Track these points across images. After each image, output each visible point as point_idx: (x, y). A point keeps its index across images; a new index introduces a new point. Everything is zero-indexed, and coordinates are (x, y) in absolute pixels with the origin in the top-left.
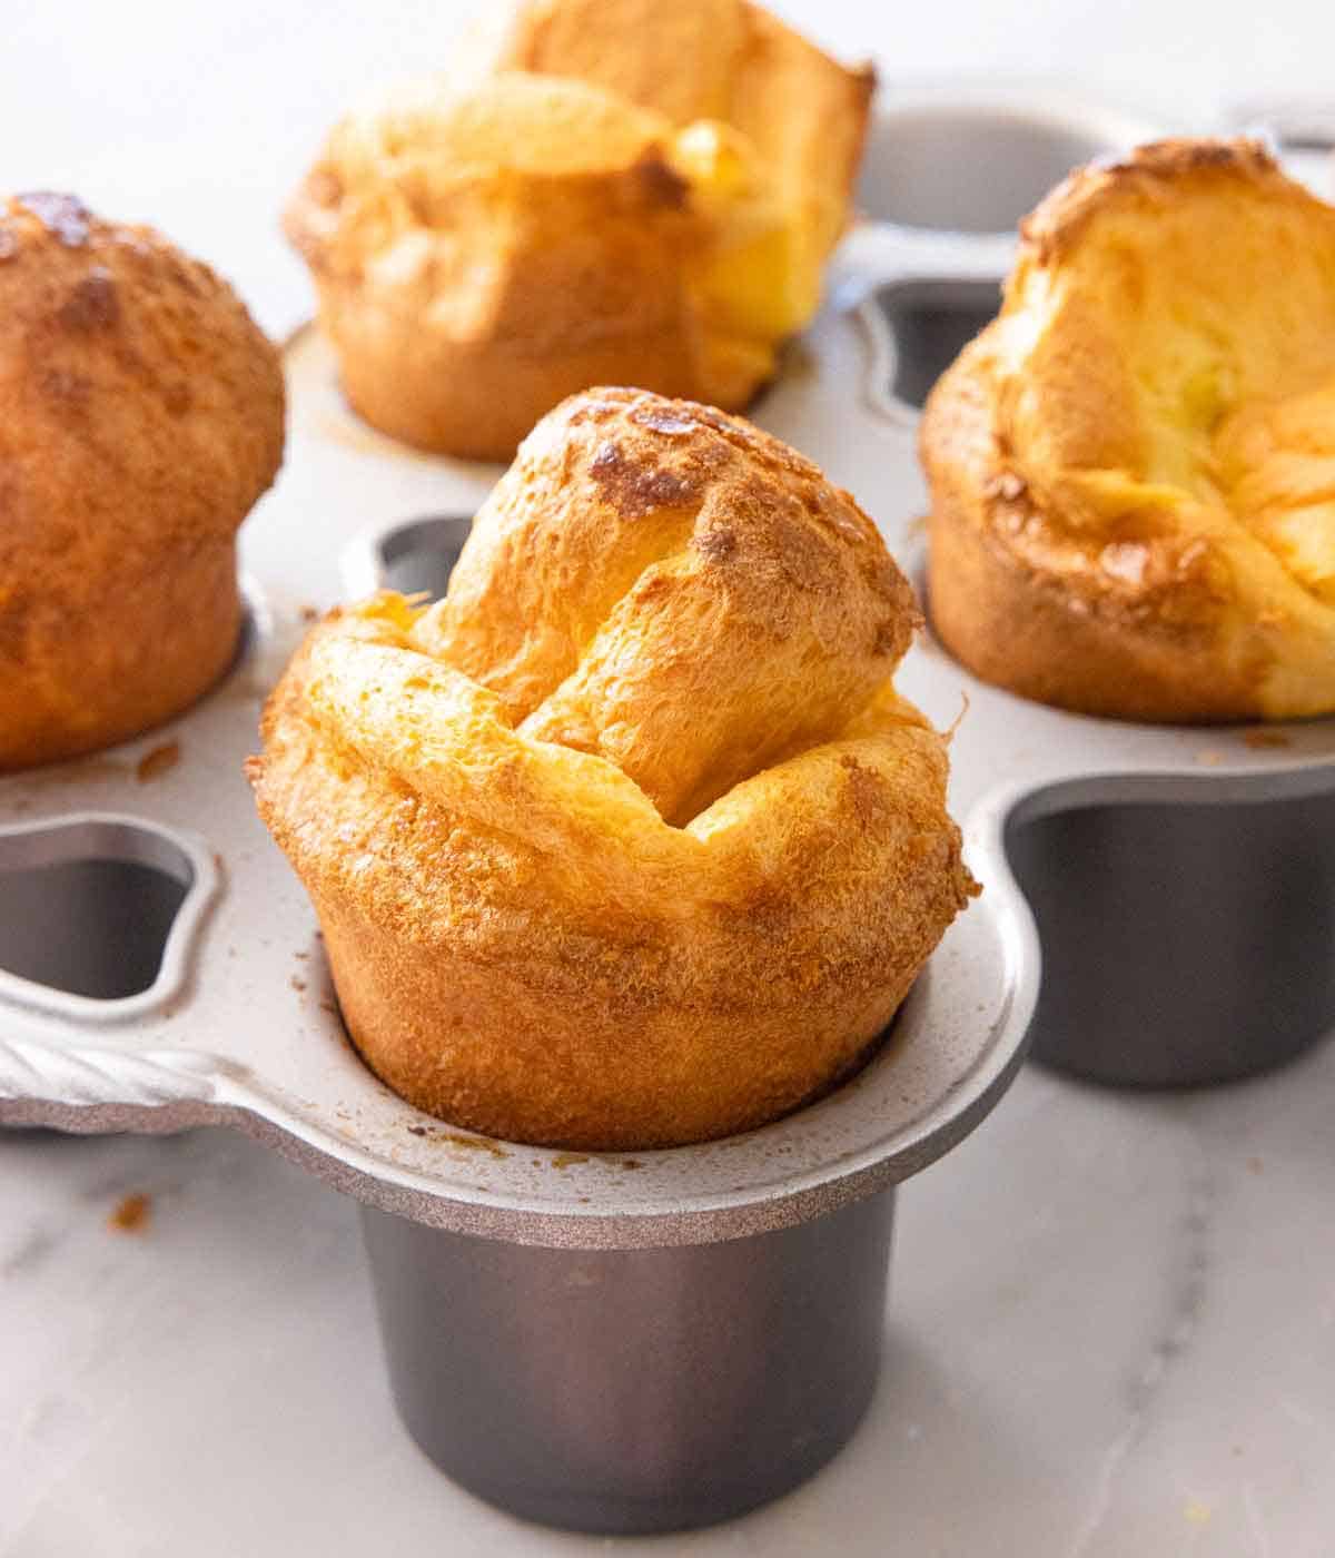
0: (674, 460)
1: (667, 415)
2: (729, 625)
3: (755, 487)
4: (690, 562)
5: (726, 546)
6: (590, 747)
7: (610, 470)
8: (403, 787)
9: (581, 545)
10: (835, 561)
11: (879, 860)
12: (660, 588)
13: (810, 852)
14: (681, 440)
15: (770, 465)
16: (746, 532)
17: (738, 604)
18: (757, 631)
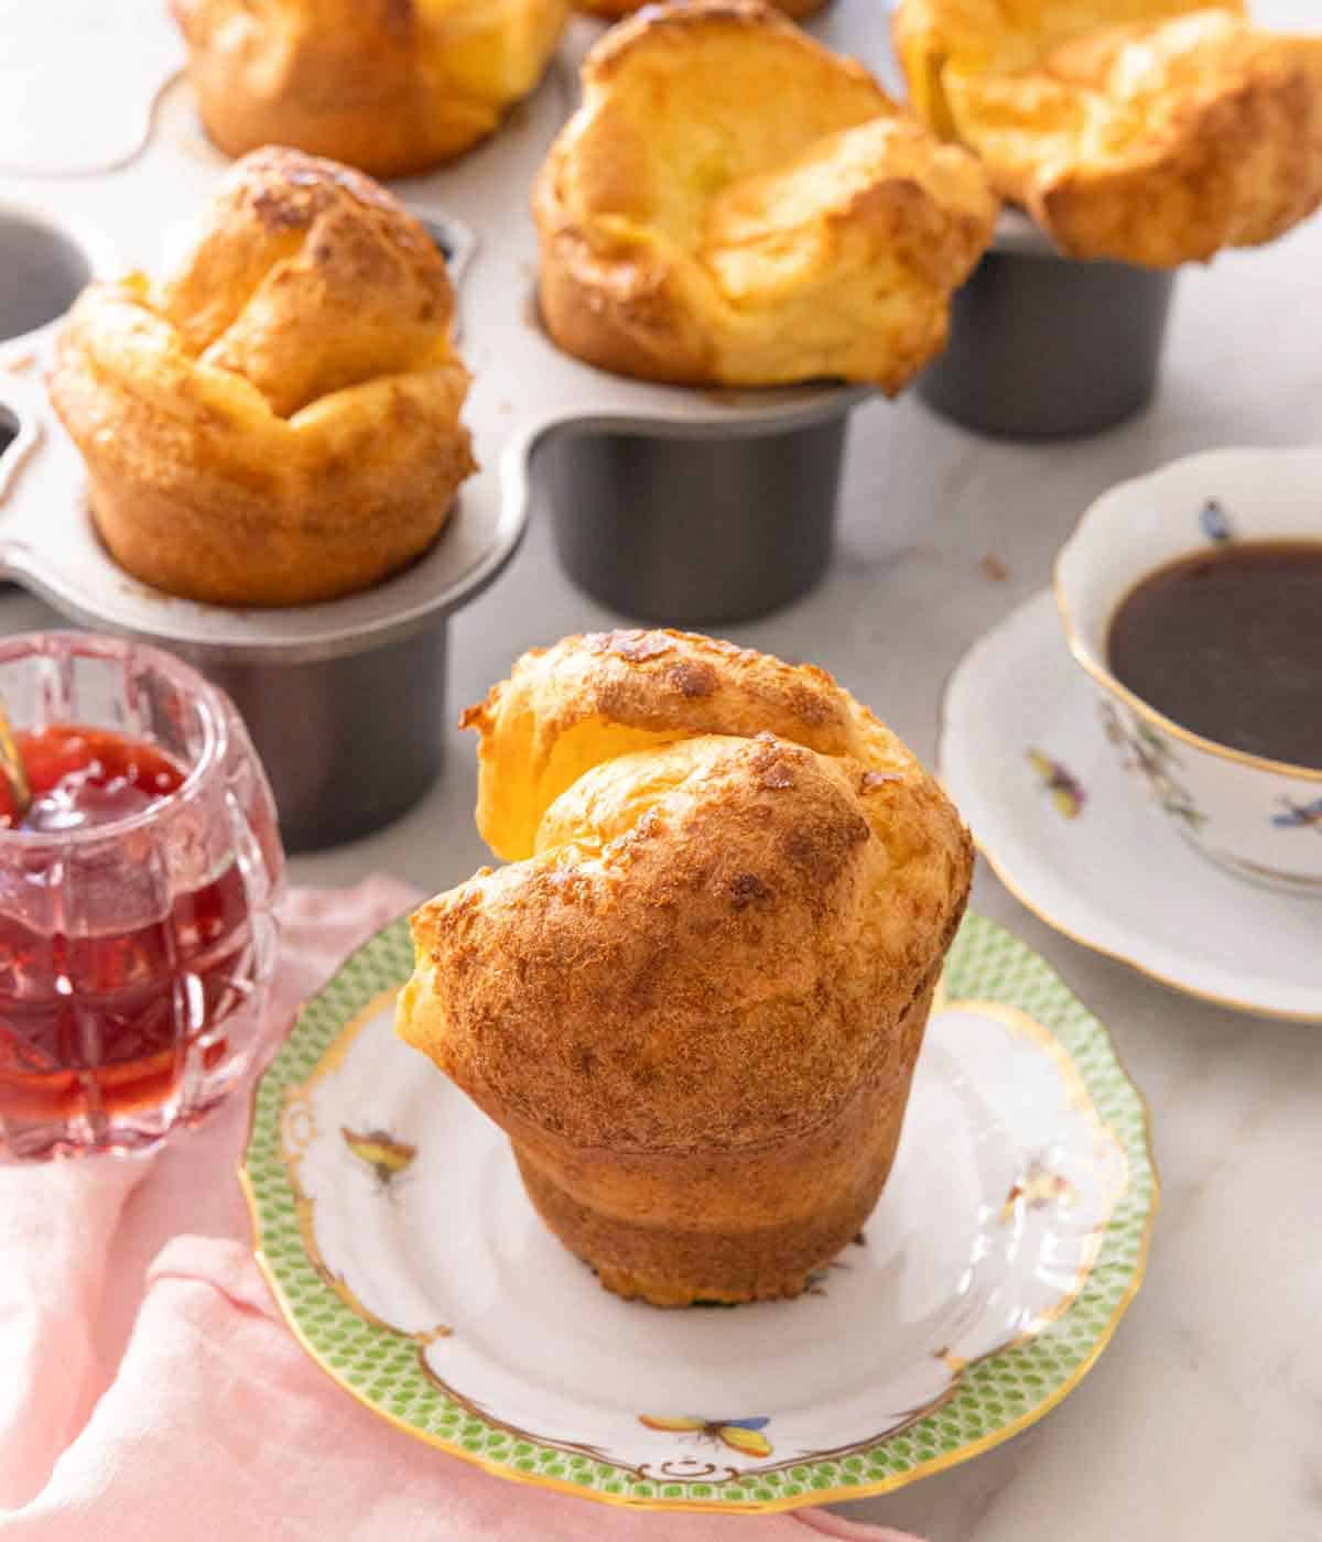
0: (301, 199)
1: (301, 170)
2: (325, 301)
3: (348, 218)
4: (304, 261)
5: (325, 253)
6: (240, 371)
7: (265, 204)
8: (127, 390)
9: (244, 247)
10: (395, 264)
11: (407, 450)
12: (285, 278)
13: (364, 441)
14: (307, 188)
15: (362, 204)
16: (339, 246)
17: (331, 287)
18: (340, 304)
